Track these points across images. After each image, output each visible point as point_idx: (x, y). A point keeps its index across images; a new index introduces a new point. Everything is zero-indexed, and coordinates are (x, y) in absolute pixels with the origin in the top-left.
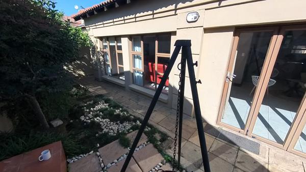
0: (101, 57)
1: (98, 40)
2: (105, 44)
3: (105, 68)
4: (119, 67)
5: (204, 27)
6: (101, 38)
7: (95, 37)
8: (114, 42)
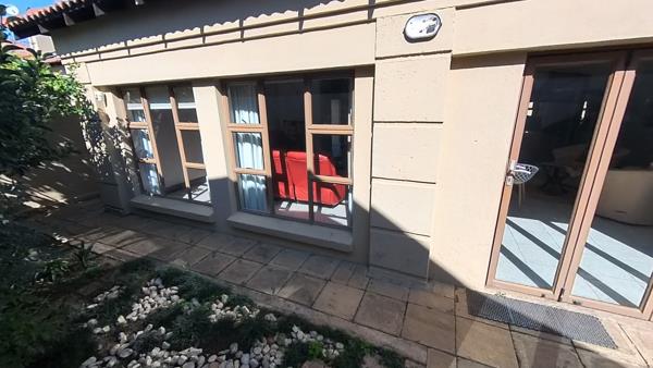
0: (123, 145)
1: (110, 95)
2: (132, 107)
3: (139, 174)
4: (188, 169)
5: (454, 53)
6: (119, 91)
7: (99, 88)
8: (169, 102)
